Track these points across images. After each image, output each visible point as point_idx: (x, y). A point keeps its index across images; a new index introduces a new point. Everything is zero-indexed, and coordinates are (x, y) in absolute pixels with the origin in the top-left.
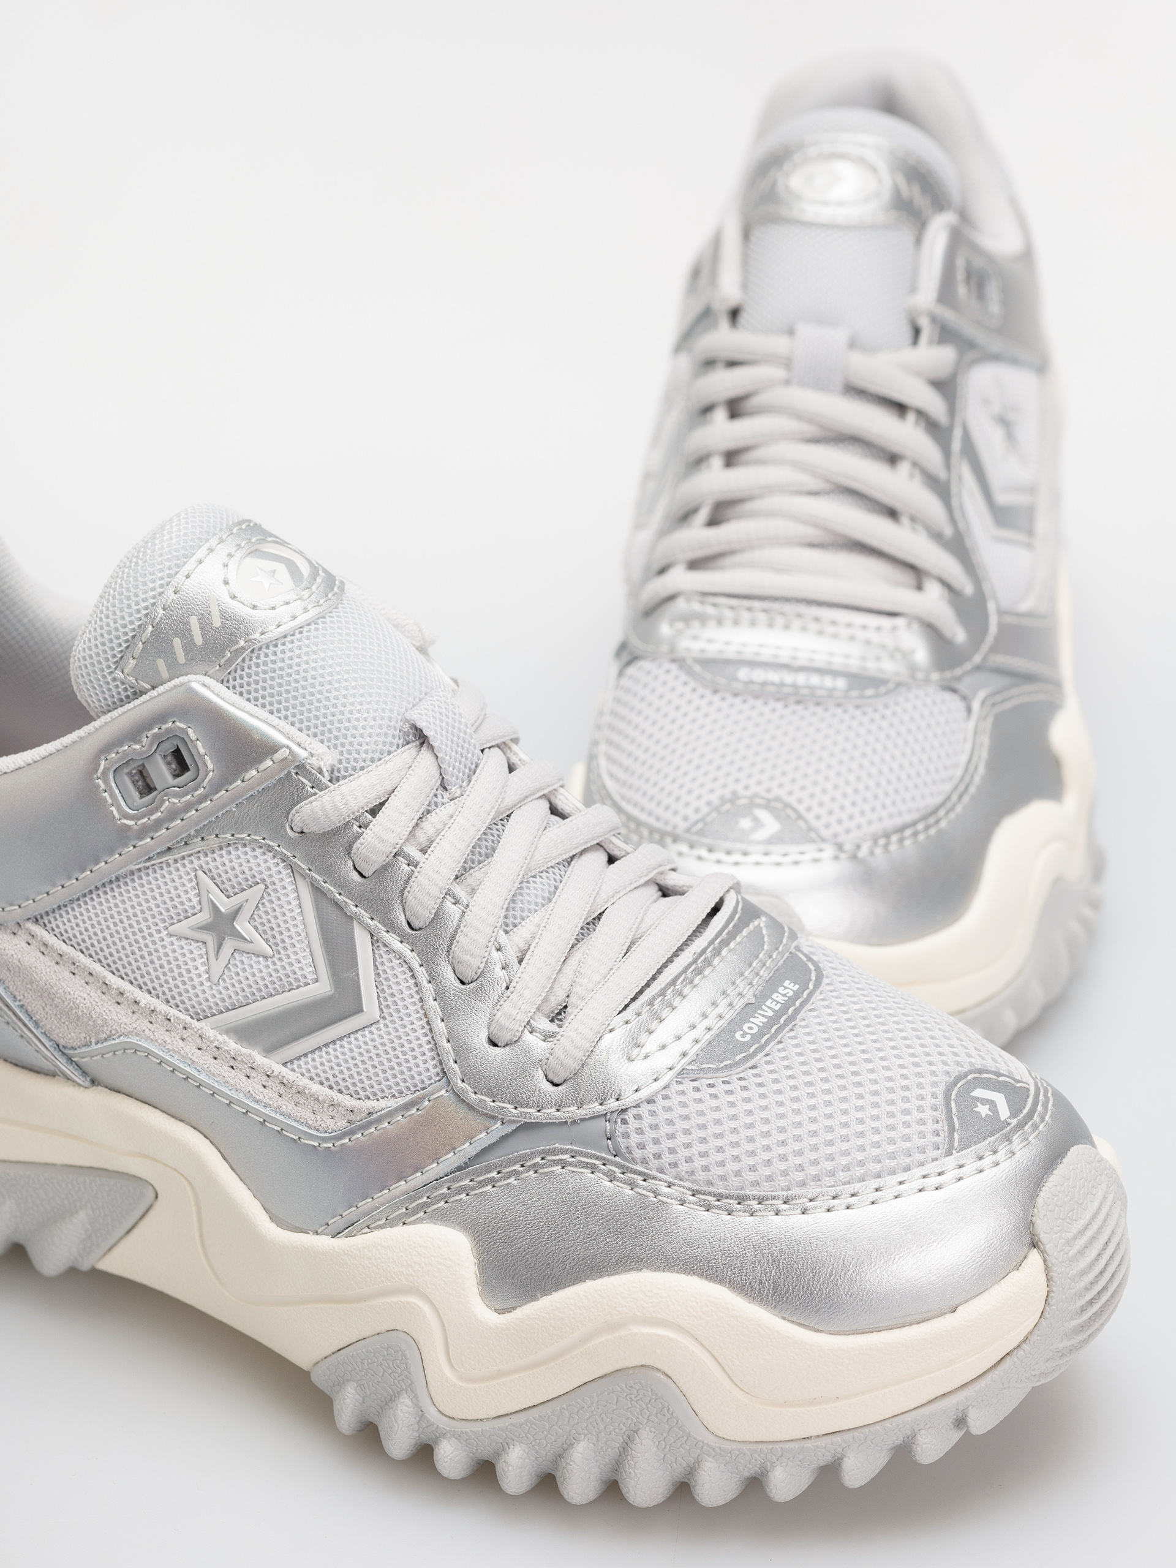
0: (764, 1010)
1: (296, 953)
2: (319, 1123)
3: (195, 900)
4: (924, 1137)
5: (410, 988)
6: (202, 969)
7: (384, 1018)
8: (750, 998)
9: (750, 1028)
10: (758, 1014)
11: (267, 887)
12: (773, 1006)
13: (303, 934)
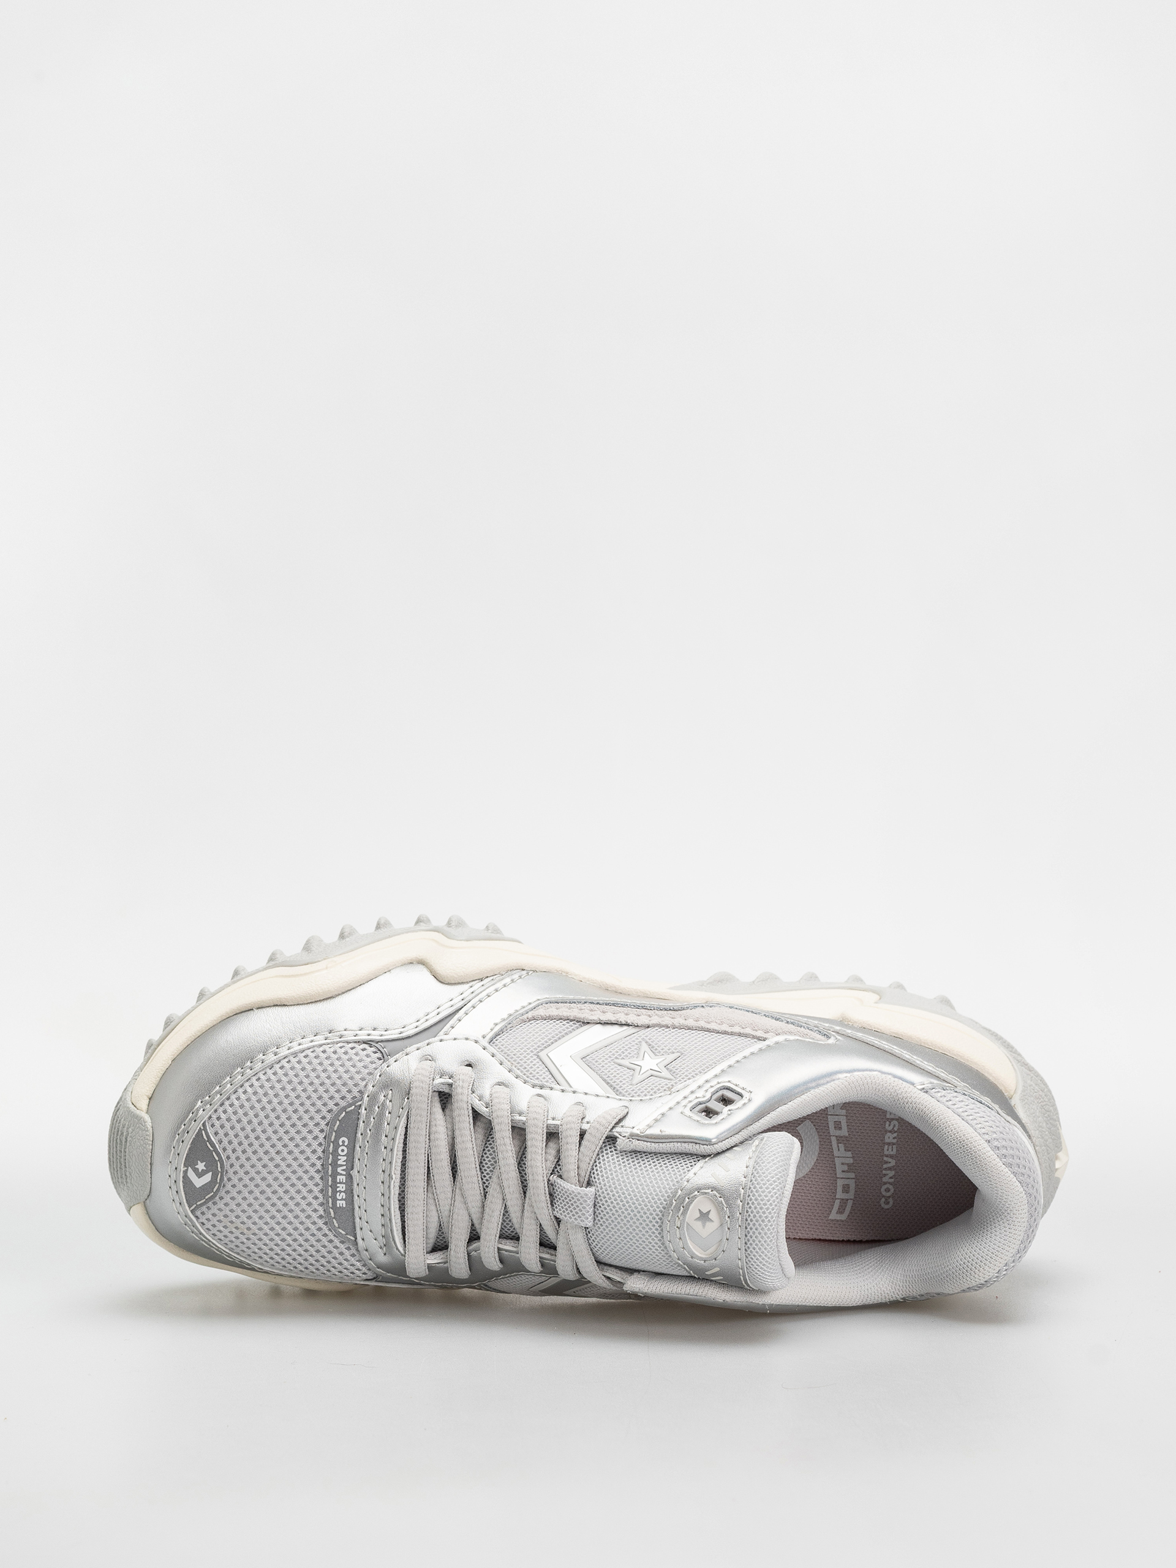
12: (341, 1177)
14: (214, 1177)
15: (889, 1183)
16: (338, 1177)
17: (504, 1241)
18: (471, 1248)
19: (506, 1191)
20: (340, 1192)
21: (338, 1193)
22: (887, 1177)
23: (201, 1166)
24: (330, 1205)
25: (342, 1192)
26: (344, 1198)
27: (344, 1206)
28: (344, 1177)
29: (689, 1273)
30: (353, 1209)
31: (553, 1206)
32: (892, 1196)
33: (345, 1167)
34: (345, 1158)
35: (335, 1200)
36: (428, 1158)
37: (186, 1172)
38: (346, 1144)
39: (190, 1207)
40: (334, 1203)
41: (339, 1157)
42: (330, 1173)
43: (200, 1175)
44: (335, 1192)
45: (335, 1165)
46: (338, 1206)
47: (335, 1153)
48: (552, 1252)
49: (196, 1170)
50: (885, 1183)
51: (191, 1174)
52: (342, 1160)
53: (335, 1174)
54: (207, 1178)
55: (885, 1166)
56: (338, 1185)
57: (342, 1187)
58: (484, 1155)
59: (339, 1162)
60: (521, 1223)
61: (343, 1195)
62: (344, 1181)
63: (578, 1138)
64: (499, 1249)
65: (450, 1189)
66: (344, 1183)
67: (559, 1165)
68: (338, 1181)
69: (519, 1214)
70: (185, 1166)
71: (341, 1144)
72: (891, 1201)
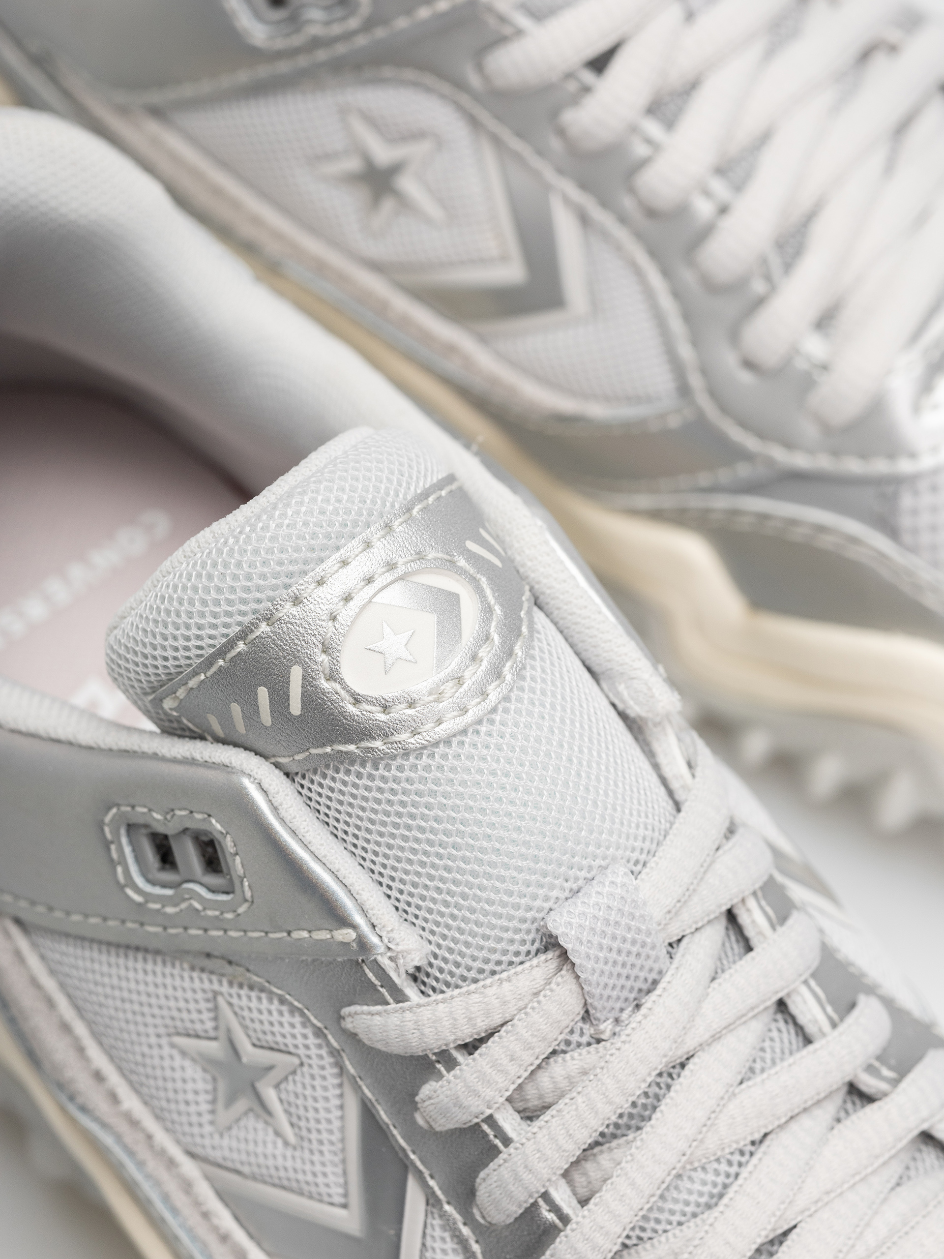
1: (324, 1164)
3: (209, 1024)
11: (301, 1065)
13: (339, 1144)
17: (810, 1029)
18: (884, 1086)
29: (529, 613)
31: (655, 983)
48: (736, 911)
58: (689, 1215)
60: (741, 1019)
63: (483, 1049)
64: (834, 1025)
67: (568, 1043)
69: (730, 1040)
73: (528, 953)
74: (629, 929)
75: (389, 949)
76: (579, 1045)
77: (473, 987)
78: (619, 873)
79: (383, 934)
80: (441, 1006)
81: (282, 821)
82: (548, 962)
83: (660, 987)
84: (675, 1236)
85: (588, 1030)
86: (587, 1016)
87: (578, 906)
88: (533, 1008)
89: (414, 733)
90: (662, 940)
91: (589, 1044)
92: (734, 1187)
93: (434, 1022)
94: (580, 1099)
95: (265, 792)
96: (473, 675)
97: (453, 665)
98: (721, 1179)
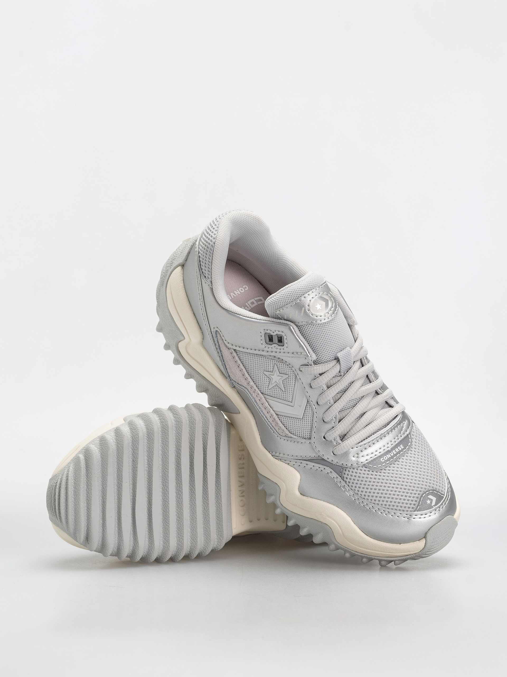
0: (391, 453)
1: (289, 394)
2: (279, 432)
3: (272, 369)
4: (411, 505)
5: (311, 416)
6: (267, 384)
7: (303, 419)
8: (389, 449)
9: (386, 458)
10: (390, 454)
11: (289, 376)
12: (394, 452)
13: (293, 391)
14: (428, 495)
15: (239, 291)
16: (395, 453)
17: (371, 380)
18: (381, 392)
19: (357, 389)
20: (399, 449)
21: (400, 450)
22: (238, 293)
23: (429, 502)
24: (405, 450)
25: (398, 449)
26: (399, 447)
27: (402, 445)
28: (393, 451)
29: (338, 305)
30: (401, 441)
32: (242, 287)
33: (390, 453)
34: (387, 455)
35: (402, 450)
36: (366, 426)
37: (434, 506)
38: (383, 458)
39: (443, 497)
40: (404, 449)
41: (389, 458)
42: (396, 457)
43: (431, 500)
44: (400, 451)
45: (392, 457)
46: (403, 447)
47: (389, 460)
48: (362, 359)
49: (431, 503)
50: (240, 292)
51: (434, 503)
52: (389, 456)
53: (395, 455)
54: (430, 497)
55: (235, 296)
56: (397, 452)
57: (397, 450)
58: (350, 407)
59: (390, 456)
60: (361, 377)
61: (399, 448)
62: (394, 450)
63: (324, 374)
64: (374, 381)
65: (370, 412)
66: (395, 450)
67: (336, 376)
68: (396, 452)
69: (360, 380)
70: (433, 507)
71: (384, 460)
72: (244, 287)
73: (330, 361)
74: (349, 358)
75: (311, 356)
76: (338, 376)
77: (323, 364)
78: (348, 348)
79: (310, 354)
80: (318, 367)
81: (296, 333)
82: (335, 362)
83: (352, 368)
84: (348, 410)
85: (339, 374)
86: (340, 372)
87: (342, 352)
88: (332, 369)
89: (321, 321)
90: (353, 361)
91: (339, 376)
92: (358, 404)
93: (317, 369)
94: (337, 385)
95: (294, 329)
96: (330, 312)
97: (327, 311)
98: (356, 402)
